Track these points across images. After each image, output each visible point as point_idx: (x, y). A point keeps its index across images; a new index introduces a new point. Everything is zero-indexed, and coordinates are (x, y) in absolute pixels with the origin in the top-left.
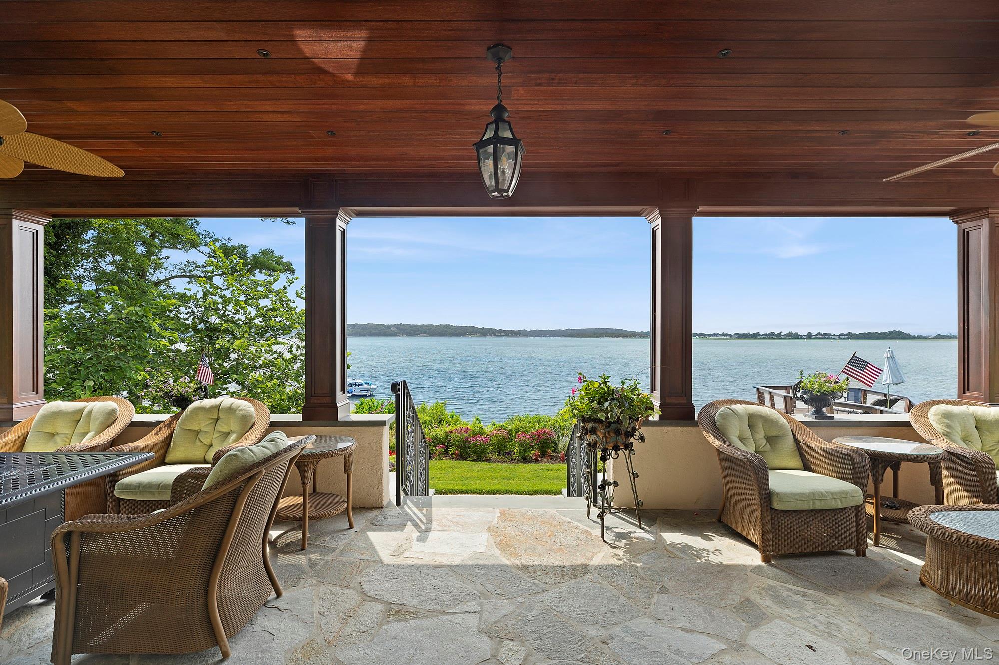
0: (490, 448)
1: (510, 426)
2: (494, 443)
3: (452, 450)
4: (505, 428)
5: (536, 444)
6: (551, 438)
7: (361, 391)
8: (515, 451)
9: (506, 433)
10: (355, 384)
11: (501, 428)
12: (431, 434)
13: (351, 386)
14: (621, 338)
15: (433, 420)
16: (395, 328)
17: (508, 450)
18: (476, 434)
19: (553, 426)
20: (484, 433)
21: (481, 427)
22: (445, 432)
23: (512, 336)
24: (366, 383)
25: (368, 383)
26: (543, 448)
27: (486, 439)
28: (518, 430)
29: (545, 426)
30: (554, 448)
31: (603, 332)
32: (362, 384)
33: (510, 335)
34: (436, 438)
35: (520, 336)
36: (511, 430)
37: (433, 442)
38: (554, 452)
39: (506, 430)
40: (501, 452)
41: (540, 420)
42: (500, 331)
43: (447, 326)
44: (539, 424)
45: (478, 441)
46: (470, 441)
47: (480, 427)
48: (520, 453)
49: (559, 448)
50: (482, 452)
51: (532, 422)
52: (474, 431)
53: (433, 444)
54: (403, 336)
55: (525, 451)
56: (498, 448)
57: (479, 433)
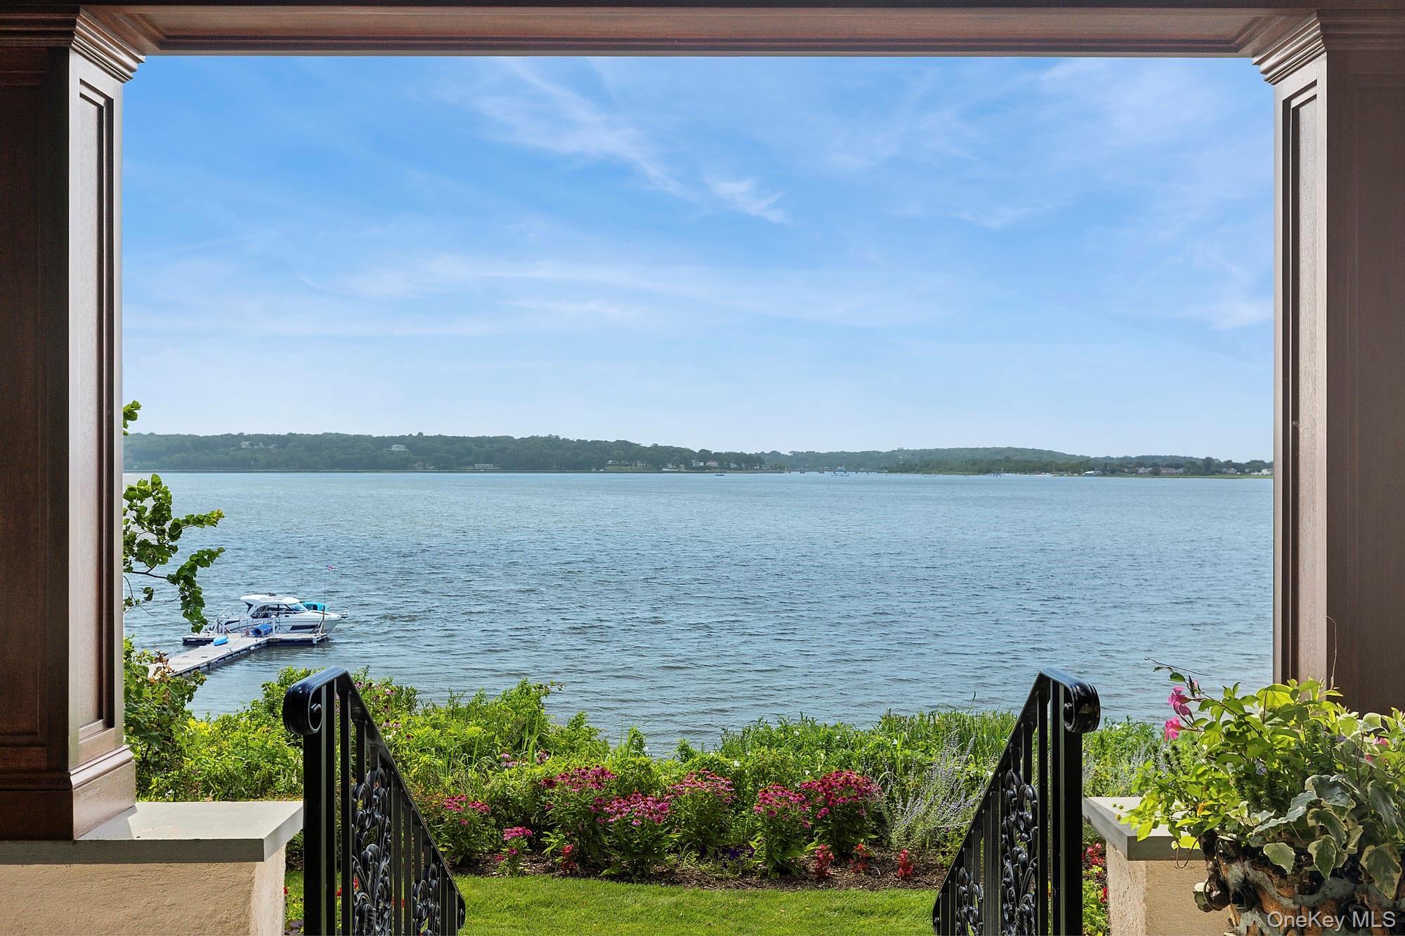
0: (675, 836)
1: (737, 764)
2: (687, 819)
3: (553, 840)
4: (722, 770)
5: (819, 823)
6: (865, 803)
7: (294, 628)
8: (753, 844)
9: (722, 784)
10: (278, 609)
11: (711, 769)
12: (488, 787)
13: (266, 616)
14: (1048, 476)
15: (497, 741)
16: (402, 448)
17: (732, 837)
18: (630, 787)
19: (869, 760)
20: (656, 785)
21: (647, 768)
22: (533, 781)
23: (739, 469)
24: (308, 607)
25: (315, 607)
26: (841, 832)
27: (663, 809)
28: (761, 773)
29: (845, 763)
30: (874, 832)
31: (998, 457)
32: (296, 610)
33: (733, 465)
34: (505, 801)
35: (761, 470)
36: (739, 775)
37: (493, 814)
38: (874, 844)
39: (724, 775)
40: (711, 849)
41: (829, 739)
42: (705, 455)
43: (552, 442)
44: (827, 754)
45: (636, 812)
46: (610, 815)
47: (641, 767)
48: (770, 851)
49: (894, 836)
50: (648, 850)
51: (805, 749)
52: (622, 780)
53: (493, 821)
54: (425, 470)
55: (785, 846)
56: (699, 833)
57: (640, 784)
